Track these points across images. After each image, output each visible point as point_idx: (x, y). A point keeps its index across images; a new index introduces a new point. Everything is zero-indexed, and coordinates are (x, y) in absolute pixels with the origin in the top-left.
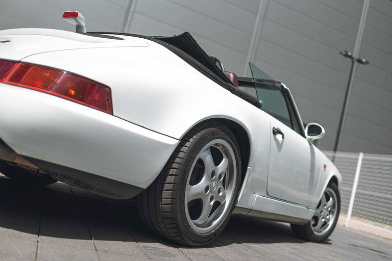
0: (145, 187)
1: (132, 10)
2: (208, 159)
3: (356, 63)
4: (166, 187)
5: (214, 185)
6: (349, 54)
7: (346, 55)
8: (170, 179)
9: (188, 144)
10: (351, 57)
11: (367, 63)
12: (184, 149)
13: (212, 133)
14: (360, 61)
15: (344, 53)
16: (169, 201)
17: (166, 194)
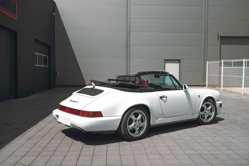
0: (116, 130)
2: (133, 117)
4: (122, 128)
5: (137, 123)
8: (122, 126)
9: (125, 116)
12: (124, 118)
13: (132, 111)
16: (123, 131)
17: (122, 130)
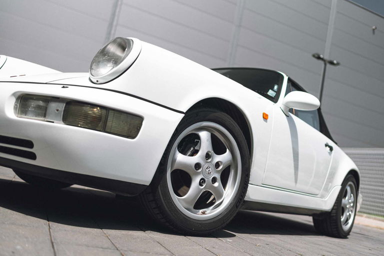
1: (115, 23)
3: (328, 65)
6: (321, 56)
7: (319, 58)
10: (322, 59)
11: (338, 64)
14: (332, 63)
15: (316, 56)
